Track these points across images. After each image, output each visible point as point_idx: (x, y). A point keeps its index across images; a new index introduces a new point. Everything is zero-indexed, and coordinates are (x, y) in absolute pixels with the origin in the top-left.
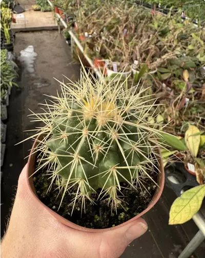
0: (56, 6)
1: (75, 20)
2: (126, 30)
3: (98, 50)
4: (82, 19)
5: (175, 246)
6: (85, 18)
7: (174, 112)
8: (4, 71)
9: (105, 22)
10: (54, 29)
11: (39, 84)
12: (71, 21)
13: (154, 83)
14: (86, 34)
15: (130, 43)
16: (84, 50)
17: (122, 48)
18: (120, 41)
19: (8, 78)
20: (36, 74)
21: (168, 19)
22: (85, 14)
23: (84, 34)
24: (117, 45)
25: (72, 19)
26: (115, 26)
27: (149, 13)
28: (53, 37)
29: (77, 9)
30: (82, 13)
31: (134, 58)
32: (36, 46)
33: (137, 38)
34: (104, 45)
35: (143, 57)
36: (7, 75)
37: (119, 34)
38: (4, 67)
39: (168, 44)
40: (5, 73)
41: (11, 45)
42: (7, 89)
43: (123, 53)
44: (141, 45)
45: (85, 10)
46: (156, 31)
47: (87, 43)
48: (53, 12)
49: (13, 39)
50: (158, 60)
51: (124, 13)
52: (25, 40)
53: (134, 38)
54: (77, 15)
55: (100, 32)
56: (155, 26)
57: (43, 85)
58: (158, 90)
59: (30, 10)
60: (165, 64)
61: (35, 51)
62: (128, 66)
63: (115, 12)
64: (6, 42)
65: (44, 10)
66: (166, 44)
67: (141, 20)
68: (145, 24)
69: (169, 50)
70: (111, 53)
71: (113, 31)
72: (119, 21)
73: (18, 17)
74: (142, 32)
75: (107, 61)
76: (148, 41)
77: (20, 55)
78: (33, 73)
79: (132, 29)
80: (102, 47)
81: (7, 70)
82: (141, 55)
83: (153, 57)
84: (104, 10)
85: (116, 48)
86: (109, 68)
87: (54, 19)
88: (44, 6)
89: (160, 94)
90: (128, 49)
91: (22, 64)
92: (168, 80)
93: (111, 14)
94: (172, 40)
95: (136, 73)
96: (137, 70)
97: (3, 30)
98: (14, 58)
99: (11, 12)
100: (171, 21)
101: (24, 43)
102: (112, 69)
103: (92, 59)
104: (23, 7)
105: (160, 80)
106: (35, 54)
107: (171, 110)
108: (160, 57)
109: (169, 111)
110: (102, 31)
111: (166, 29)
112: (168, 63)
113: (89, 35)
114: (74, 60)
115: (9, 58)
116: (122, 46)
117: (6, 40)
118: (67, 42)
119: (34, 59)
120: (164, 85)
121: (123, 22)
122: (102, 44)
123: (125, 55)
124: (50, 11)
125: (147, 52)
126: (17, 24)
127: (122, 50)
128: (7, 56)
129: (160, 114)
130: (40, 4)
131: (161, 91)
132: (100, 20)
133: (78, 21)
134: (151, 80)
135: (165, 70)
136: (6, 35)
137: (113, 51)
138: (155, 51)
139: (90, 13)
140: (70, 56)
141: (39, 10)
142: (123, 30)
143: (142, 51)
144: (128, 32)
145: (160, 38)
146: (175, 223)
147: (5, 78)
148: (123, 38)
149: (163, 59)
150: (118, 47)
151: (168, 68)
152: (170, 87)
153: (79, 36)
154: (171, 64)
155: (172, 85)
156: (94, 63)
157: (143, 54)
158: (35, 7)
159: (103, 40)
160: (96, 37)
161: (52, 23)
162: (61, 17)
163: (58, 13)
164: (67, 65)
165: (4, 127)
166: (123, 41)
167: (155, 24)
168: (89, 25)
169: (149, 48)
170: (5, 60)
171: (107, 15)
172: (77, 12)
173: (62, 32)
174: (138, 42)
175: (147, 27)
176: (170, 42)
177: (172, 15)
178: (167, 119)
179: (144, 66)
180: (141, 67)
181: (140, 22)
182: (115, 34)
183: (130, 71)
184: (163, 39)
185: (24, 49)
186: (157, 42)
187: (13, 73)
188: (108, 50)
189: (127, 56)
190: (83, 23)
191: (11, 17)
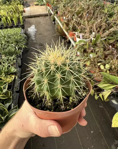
0: (47, 2)
1: (58, 10)
2: (88, 14)
3: (71, 26)
4: (62, 9)
5: (115, 141)
6: (64, 9)
7: (116, 62)
8: (20, 40)
9: (75, 10)
10: (46, 15)
11: (38, 46)
12: (56, 10)
13: (104, 45)
14: (64, 18)
15: (90, 22)
16: (63, 27)
17: (85, 25)
18: (84, 21)
19: (22, 43)
20: (36, 41)
21: (114, 7)
22: (63, 6)
23: (63, 18)
24: (82, 23)
25: (56, 9)
26: (82, 12)
27: (102, 3)
28: (46, 20)
29: (59, 3)
30: (62, 6)
31: (92, 31)
32: (36, 25)
33: (94, 19)
34: (75, 24)
35: (98, 30)
36: (21, 42)
37: (83, 17)
38: (20, 37)
39: (114, 22)
40: (20, 41)
41: (23, 25)
42: (22, 49)
43: (86, 28)
44: (97, 23)
45: (64, 3)
46: (106, 14)
47: (65, 23)
48: (46, 6)
49: (24, 22)
50: (107, 31)
51: (87, 5)
52: (31, 22)
53: (92, 19)
54: (59, 7)
55: (72, 16)
56: (106, 11)
57: (40, 47)
58: (107, 50)
59: (33, 5)
60: (112, 34)
61: (35, 28)
62: (89, 35)
63: (81, 4)
64: (21, 24)
65: (40, 4)
66: (112, 22)
67: (97, 8)
68: (99, 10)
69: (114, 25)
70: (79, 28)
71: (80, 15)
72: (83, 9)
73: (26, 9)
74: (97, 15)
75: (76, 33)
76: (101, 21)
77: (28, 30)
78: (34, 40)
79: (91, 14)
80: (73, 25)
81: (22, 39)
82: (97, 29)
83: (104, 30)
84: (75, 3)
85: (82, 25)
86: (78, 37)
87: (46, 10)
88: (40, 2)
89: (108, 52)
90: (89, 26)
91: (29, 35)
92: (113, 43)
93: (79, 5)
94: (116, 19)
95: (94, 39)
96: (94, 38)
97: (19, 17)
98: (25, 32)
99: (23, 7)
100: (116, 7)
101: (30, 24)
102: (79, 38)
103: (67, 32)
104: (29, 4)
105: (108, 43)
106: (35, 30)
107: (115, 61)
108: (108, 30)
109: (113, 62)
110: (74, 15)
111: (112, 12)
112: (113, 34)
113: (66, 18)
114: (57, 33)
115: (22, 32)
116: (85, 24)
117: (21, 22)
118: (53, 22)
119: (35, 32)
120: (110, 46)
121: (86, 10)
122: (73, 23)
123: (87, 29)
124: (44, 5)
125: (100, 27)
126: (26, 13)
127: (85, 26)
128: (21, 31)
129: (108, 63)
130: (38, 2)
131: (109, 50)
132: (73, 9)
133: (60, 10)
134: (103, 43)
135: (111, 38)
136: (21, 20)
137: (80, 27)
138: (105, 27)
139: (66, 5)
140: (55, 31)
141: (38, 5)
142: (86, 15)
143: (98, 26)
144: (89, 16)
145: (108, 19)
146: (116, 126)
147: (21, 43)
148: (86, 19)
149: (110, 31)
150: (83, 24)
151: (113, 36)
152: (114, 48)
153: (60, 19)
154: (115, 34)
155: (115, 47)
156: (68, 34)
157: (98, 28)
158: (36, 3)
159: (74, 21)
160: (70, 19)
161: (45, 12)
162: (50, 8)
163: (49, 6)
164: (54, 35)
165: (20, 69)
166: (86, 21)
167: (105, 10)
168: (66, 12)
169: (102, 24)
170: (20, 33)
171: (76, 6)
172: (59, 5)
173: (50, 17)
174: (95, 21)
175: (101, 12)
176: (115, 21)
177: (116, 4)
178: (112, 67)
179: (98, 35)
180: (97, 36)
181: (96, 9)
182: (81, 17)
183: (90, 39)
184: (111, 19)
185: (30, 27)
186: (107, 21)
187: (25, 40)
188: (77, 26)
189: (88, 29)
190: (63, 11)
191: (23, 10)
